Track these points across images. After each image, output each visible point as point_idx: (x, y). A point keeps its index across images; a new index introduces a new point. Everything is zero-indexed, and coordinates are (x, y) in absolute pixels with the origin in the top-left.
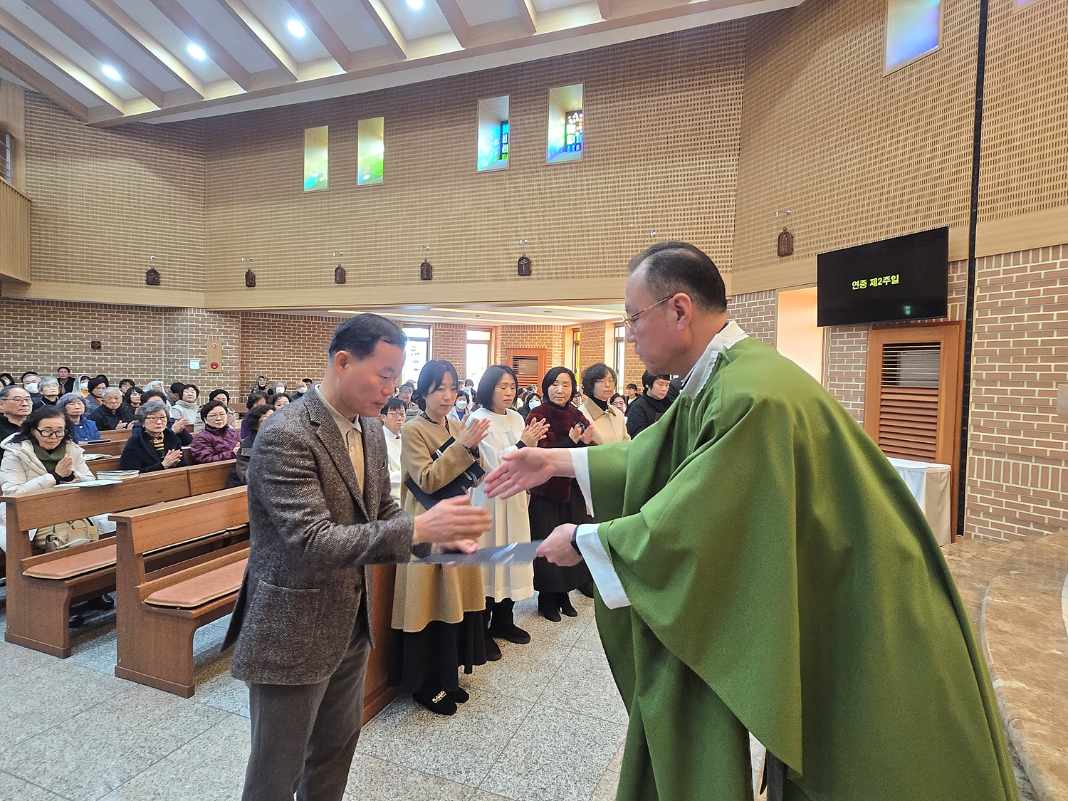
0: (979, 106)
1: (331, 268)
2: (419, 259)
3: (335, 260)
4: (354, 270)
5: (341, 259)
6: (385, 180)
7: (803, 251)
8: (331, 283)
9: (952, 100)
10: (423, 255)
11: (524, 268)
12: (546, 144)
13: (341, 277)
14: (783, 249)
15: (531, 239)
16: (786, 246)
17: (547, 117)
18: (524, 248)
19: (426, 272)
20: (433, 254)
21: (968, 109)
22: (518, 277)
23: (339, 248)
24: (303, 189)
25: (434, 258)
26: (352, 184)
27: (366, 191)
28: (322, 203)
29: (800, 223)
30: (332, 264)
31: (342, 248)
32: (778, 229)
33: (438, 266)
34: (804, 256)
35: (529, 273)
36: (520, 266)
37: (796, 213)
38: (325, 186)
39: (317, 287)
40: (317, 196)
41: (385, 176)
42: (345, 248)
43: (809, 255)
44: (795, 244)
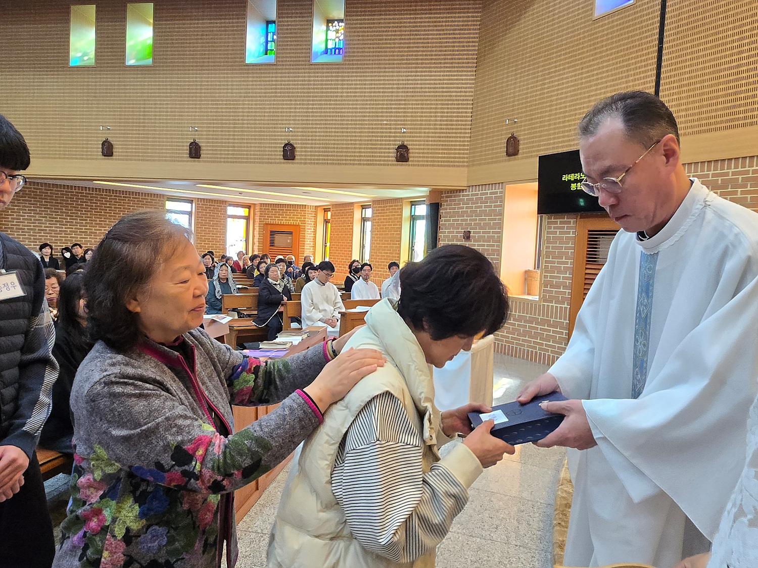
0: (660, 50)
1: (97, 141)
2: (187, 138)
3: (102, 133)
4: (122, 145)
5: (108, 134)
6: (154, 62)
7: (526, 153)
8: (97, 155)
9: (642, 44)
10: (192, 135)
11: (289, 153)
12: (311, 45)
13: (108, 150)
14: (511, 150)
15: (294, 128)
16: (513, 148)
17: (312, 21)
18: (289, 136)
19: (195, 151)
20: (202, 135)
21: (652, 52)
22: (283, 161)
23: (106, 122)
24: (68, 63)
25: (202, 139)
26: (120, 63)
27: (135, 70)
28: (89, 78)
29: (524, 130)
30: (98, 137)
31: (108, 122)
32: (506, 134)
33: (207, 146)
34: (527, 157)
35: (292, 157)
36: (284, 151)
37: (521, 122)
38: (92, 62)
39: (82, 159)
40: (84, 71)
41: (154, 59)
42: (111, 122)
43: (532, 156)
44: (521, 147)
